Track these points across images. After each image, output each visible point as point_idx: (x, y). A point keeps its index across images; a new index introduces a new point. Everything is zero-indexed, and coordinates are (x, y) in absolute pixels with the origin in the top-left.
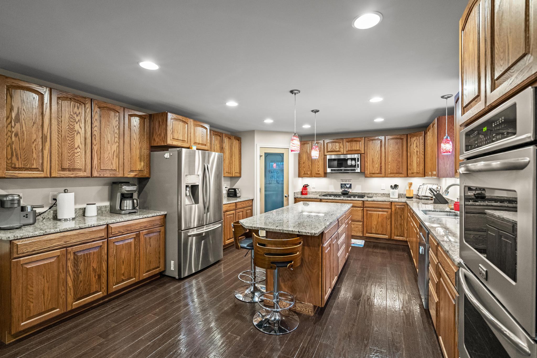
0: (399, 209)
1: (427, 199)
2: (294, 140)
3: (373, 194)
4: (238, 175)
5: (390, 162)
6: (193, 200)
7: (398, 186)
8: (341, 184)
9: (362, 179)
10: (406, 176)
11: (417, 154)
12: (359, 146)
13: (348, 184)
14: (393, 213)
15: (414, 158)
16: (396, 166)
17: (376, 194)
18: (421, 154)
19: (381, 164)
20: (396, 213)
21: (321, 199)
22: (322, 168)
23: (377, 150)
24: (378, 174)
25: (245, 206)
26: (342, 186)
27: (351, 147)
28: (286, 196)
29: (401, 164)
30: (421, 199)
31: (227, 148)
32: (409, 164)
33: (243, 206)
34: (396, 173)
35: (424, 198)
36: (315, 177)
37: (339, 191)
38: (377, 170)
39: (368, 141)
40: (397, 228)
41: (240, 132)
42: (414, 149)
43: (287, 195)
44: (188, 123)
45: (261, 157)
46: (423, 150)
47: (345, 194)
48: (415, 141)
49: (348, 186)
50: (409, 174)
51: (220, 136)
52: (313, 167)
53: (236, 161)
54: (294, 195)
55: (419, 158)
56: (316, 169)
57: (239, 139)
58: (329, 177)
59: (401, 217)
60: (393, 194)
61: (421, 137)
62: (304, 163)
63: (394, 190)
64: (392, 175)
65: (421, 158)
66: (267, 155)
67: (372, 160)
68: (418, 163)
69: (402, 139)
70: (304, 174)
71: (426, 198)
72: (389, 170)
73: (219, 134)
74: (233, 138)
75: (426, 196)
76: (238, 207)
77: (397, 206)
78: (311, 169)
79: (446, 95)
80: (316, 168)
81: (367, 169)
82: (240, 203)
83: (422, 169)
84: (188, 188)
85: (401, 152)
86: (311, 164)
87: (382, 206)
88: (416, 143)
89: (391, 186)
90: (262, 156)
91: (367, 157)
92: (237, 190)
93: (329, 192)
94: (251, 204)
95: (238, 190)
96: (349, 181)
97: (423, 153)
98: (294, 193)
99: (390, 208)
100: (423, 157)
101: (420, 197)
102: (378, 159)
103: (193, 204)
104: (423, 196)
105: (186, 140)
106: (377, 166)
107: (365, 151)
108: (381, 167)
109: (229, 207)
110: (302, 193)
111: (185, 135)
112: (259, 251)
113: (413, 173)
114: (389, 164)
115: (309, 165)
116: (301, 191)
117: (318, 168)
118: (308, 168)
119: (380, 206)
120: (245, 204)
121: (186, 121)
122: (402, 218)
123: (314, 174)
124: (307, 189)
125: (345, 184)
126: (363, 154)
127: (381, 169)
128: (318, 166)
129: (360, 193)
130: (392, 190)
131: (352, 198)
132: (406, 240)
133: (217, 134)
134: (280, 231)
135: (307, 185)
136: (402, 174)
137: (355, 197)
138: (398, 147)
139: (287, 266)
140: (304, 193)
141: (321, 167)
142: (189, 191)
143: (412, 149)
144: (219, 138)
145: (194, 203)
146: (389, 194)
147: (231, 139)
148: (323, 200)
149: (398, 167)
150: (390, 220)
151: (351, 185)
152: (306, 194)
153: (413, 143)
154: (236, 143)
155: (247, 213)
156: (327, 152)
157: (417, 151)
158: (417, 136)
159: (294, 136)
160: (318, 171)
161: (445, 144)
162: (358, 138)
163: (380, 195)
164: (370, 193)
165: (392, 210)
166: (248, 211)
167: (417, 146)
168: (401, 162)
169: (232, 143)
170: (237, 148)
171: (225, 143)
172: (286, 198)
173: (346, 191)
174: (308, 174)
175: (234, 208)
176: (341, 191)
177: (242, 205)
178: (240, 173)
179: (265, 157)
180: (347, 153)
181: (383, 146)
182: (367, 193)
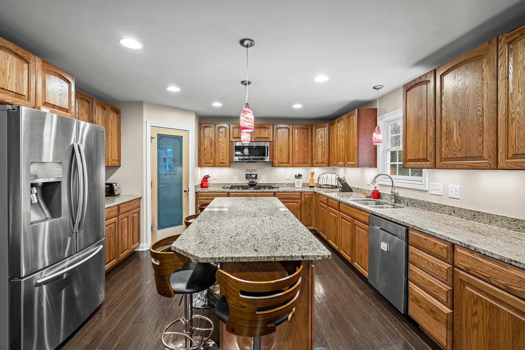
0: (308, 199)
1: (328, 188)
2: (248, 114)
3: (278, 185)
4: (116, 163)
5: (297, 152)
6: (46, 212)
7: (302, 175)
8: (247, 175)
9: (268, 168)
10: (311, 166)
11: (322, 145)
12: (268, 134)
13: (253, 174)
14: (303, 203)
15: (318, 148)
16: (303, 155)
17: (281, 184)
18: (325, 145)
19: (288, 153)
20: (305, 203)
21: (228, 192)
22: (227, 156)
23: (285, 139)
24: (286, 163)
25: (130, 208)
26: (248, 177)
27: (260, 134)
28: (185, 191)
29: (307, 154)
30: (323, 188)
31: (99, 122)
32: (313, 154)
33: (129, 208)
34: (303, 163)
35: (325, 186)
36: (218, 166)
37: (246, 182)
38: (285, 160)
39: (276, 128)
40: (306, 218)
41: (118, 102)
42: (319, 140)
43: (187, 190)
44: (30, 61)
45: (153, 140)
46: (328, 141)
47: (252, 185)
48: (319, 131)
49: (254, 176)
50: (314, 164)
51: (89, 103)
52: (216, 155)
53: (113, 143)
54: (196, 189)
55: (324, 149)
56: (221, 158)
57: (117, 111)
58: (233, 167)
59: (309, 206)
60: (298, 183)
61: (325, 128)
62: (205, 149)
63: (298, 179)
64: (298, 165)
65: (325, 148)
66: (160, 137)
67: (280, 149)
68: (322, 153)
69: (308, 129)
70: (205, 163)
71: (327, 186)
72: (296, 159)
73: (87, 99)
74: (108, 108)
75: (327, 185)
76: (121, 211)
77: (307, 196)
78: (214, 157)
79: (378, 86)
80: (220, 156)
81: (275, 158)
82: (124, 205)
83: (327, 159)
84: (35, 188)
85: (306, 142)
86: (214, 151)
87: (292, 197)
88: (321, 134)
89: (296, 176)
90: (154, 138)
91: (276, 146)
92: (114, 185)
93: (233, 184)
94: (138, 204)
95: (116, 185)
96: (254, 171)
97: (328, 144)
98: (196, 186)
99: (300, 198)
100: (328, 147)
101: (322, 186)
102: (286, 148)
103: (46, 219)
104: (324, 185)
105: (25, 93)
106: (285, 155)
107: (274, 139)
108: (289, 156)
109: (108, 213)
110: (202, 186)
111: (23, 84)
112: (244, 307)
113: (317, 163)
114: (296, 153)
115: (211, 153)
116: (201, 183)
117: (223, 156)
118: (211, 156)
119: (291, 197)
120: (131, 205)
121: (26, 57)
122: (311, 207)
123: (217, 164)
124: (207, 181)
125: (251, 175)
126: (272, 142)
127: (289, 158)
128: (223, 153)
129: (265, 184)
130: (296, 180)
131: (263, 190)
132: (314, 229)
133: (82, 97)
134: (269, 260)
135: (208, 175)
136: (308, 164)
137: (265, 189)
138: (304, 137)
139: (287, 318)
140: (204, 185)
141: (226, 154)
142: (36, 194)
143: (317, 140)
144: (87, 104)
145: (48, 215)
146: (294, 184)
147: (105, 109)
148: (231, 194)
149: (304, 157)
150: (300, 211)
151: (256, 175)
152: (207, 187)
153: (318, 134)
154: (112, 115)
155: (133, 217)
156: (233, 138)
157: (322, 142)
158: (321, 127)
159: (247, 107)
160: (223, 160)
161: (378, 133)
162: (267, 125)
163: (285, 185)
164: (276, 183)
165: (302, 200)
166: (134, 215)
167: (321, 137)
168: (306, 152)
169: (107, 116)
170: (116, 125)
171: (97, 115)
172: (186, 193)
173: (254, 182)
174: (211, 163)
175: (116, 213)
176: (248, 182)
177: (127, 207)
178: (119, 160)
179: (159, 140)
180: (255, 141)
181: (290, 134)
182: (273, 184)
